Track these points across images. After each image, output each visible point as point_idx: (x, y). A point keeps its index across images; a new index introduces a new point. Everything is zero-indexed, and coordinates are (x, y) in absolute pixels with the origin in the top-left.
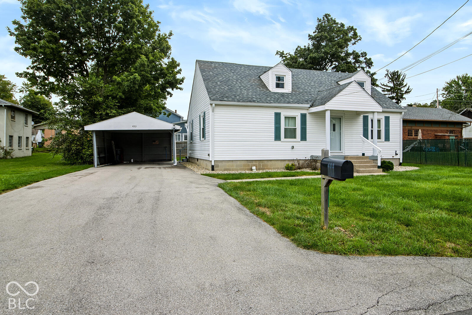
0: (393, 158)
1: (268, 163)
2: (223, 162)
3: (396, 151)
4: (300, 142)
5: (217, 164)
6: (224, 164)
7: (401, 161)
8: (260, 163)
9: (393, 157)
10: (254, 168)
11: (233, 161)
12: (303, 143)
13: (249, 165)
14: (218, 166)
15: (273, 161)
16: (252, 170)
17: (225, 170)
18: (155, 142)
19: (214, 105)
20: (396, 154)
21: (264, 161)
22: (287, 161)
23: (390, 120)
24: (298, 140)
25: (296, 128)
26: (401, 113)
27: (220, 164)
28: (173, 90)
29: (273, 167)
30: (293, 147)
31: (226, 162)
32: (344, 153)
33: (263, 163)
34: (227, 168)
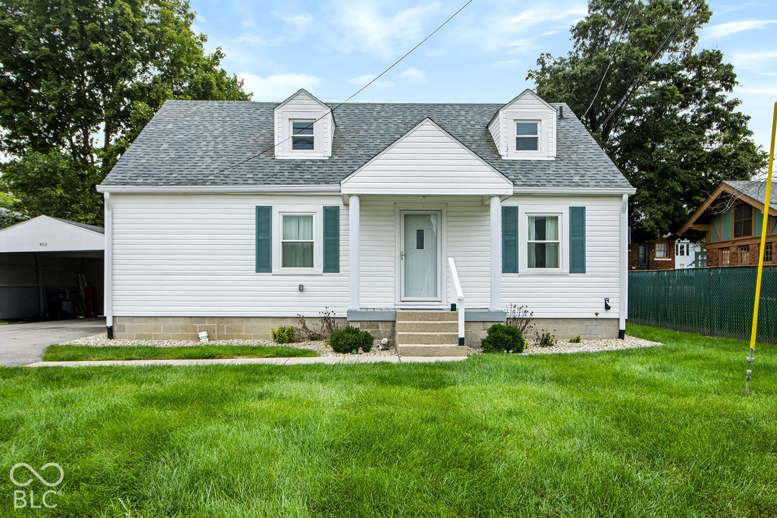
0: (596, 317)
1: (241, 323)
2: (135, 319)
3: (607, 300)
4: (322, 275)
5: (121, 323)
6: (137, 323)
7: (623, 327)
8: (221, 323)
9: (597, 314)
10: (203, 334)
11: (158, 319)
12: (331, 277)
13: (194, 329)
14: (122, 329)
15: (252, 319)
16: (199, 339)
17: (140, 337)
20: (607, 307)
21: (231, 320)
22: (289, 320)
23: (587, 218)
24: (318, 270)
25: (312, 243)
26: (621, 196)
27: (127, 324)
29: (252, 334)
30: (301, 288)
31: (143, 319)
32: (445, 303)
33: (227, 323)
34: (144, 333)
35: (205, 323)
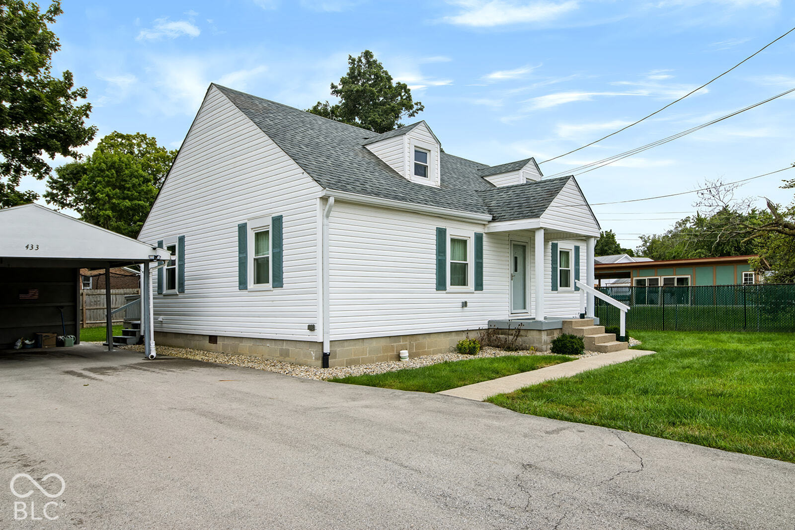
1: (425, 340)
2: (346, 344)
4: (473, 293)
6: (348, 347)
8: (412, 341)
10: (405, 353)
11: (365, 340)
12: (479, 294)
13: (393, 348)
14: (336, 356)
15: (432, 335)
16: (399, 358)
18: (27, 293)
19: (332, 200)
21: (418, 337)
23: (580, 254)
24: (471, 289)
25: (467, 264)
27: (339, 350)
28: (52, 156)
29: (432, 349)
30: (465, 304)
31: (352, 343)
32: (530, 314)
33: (416, 340)
34: (353, 358)
35: (400, 342)
